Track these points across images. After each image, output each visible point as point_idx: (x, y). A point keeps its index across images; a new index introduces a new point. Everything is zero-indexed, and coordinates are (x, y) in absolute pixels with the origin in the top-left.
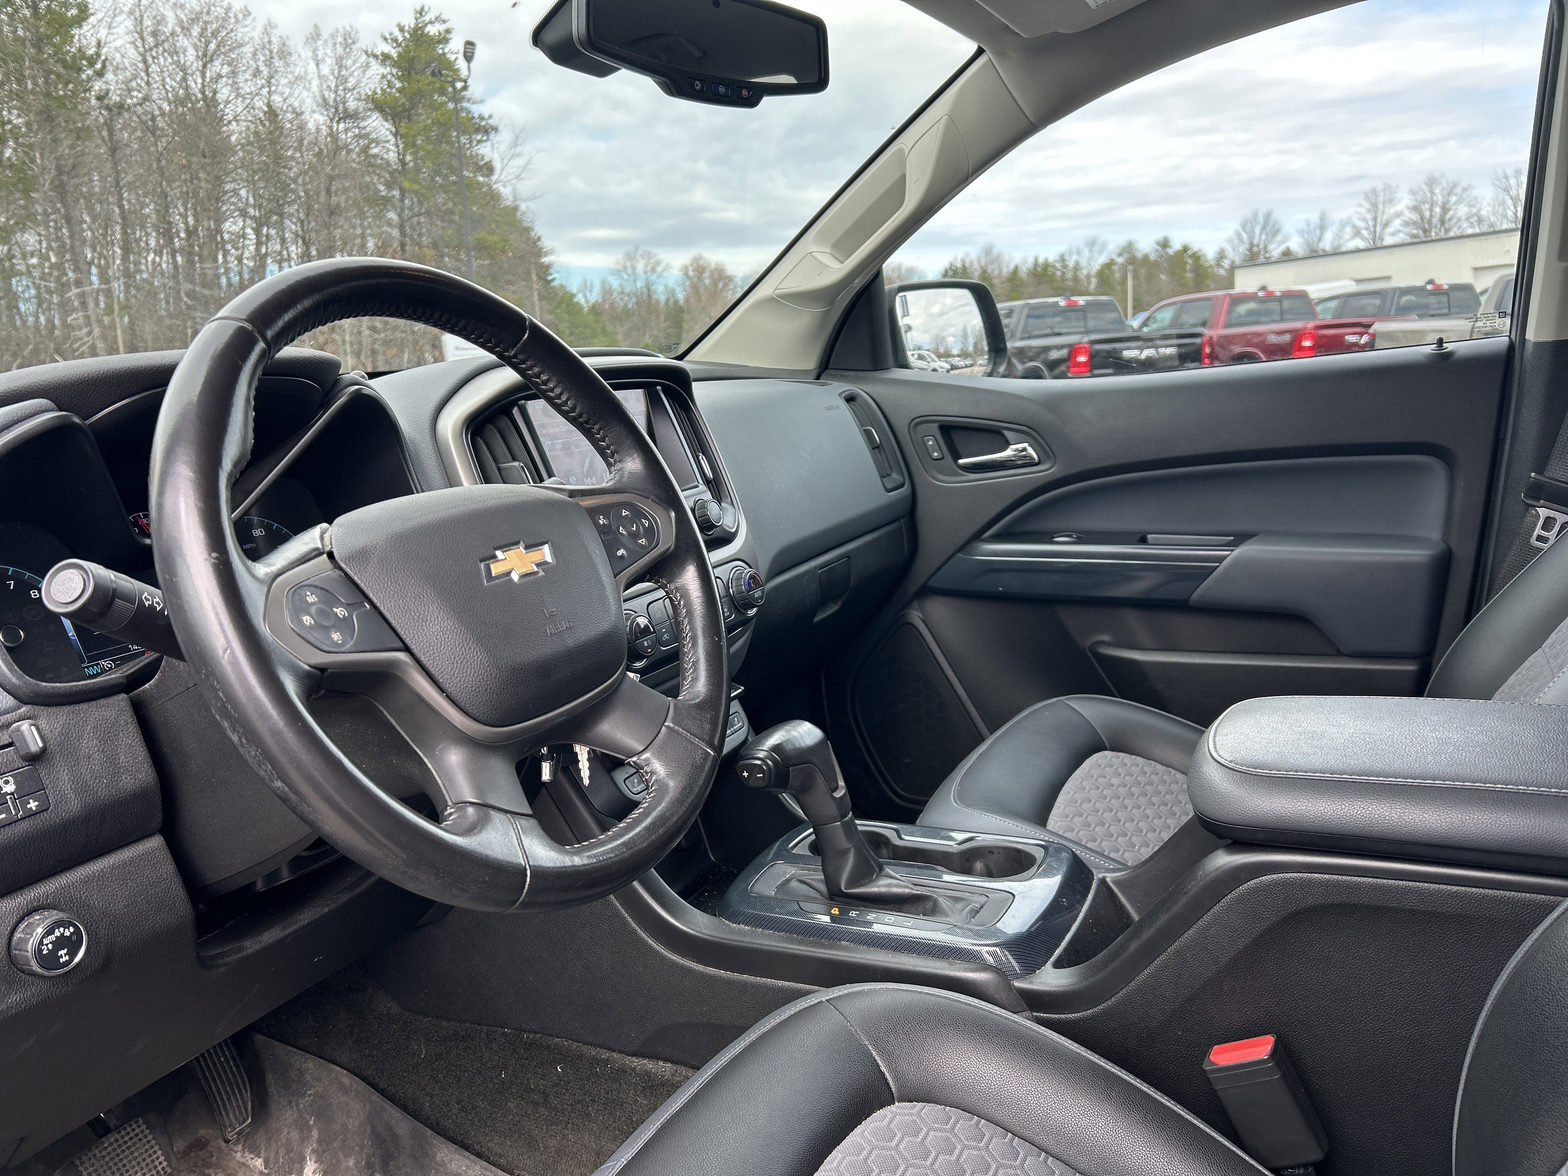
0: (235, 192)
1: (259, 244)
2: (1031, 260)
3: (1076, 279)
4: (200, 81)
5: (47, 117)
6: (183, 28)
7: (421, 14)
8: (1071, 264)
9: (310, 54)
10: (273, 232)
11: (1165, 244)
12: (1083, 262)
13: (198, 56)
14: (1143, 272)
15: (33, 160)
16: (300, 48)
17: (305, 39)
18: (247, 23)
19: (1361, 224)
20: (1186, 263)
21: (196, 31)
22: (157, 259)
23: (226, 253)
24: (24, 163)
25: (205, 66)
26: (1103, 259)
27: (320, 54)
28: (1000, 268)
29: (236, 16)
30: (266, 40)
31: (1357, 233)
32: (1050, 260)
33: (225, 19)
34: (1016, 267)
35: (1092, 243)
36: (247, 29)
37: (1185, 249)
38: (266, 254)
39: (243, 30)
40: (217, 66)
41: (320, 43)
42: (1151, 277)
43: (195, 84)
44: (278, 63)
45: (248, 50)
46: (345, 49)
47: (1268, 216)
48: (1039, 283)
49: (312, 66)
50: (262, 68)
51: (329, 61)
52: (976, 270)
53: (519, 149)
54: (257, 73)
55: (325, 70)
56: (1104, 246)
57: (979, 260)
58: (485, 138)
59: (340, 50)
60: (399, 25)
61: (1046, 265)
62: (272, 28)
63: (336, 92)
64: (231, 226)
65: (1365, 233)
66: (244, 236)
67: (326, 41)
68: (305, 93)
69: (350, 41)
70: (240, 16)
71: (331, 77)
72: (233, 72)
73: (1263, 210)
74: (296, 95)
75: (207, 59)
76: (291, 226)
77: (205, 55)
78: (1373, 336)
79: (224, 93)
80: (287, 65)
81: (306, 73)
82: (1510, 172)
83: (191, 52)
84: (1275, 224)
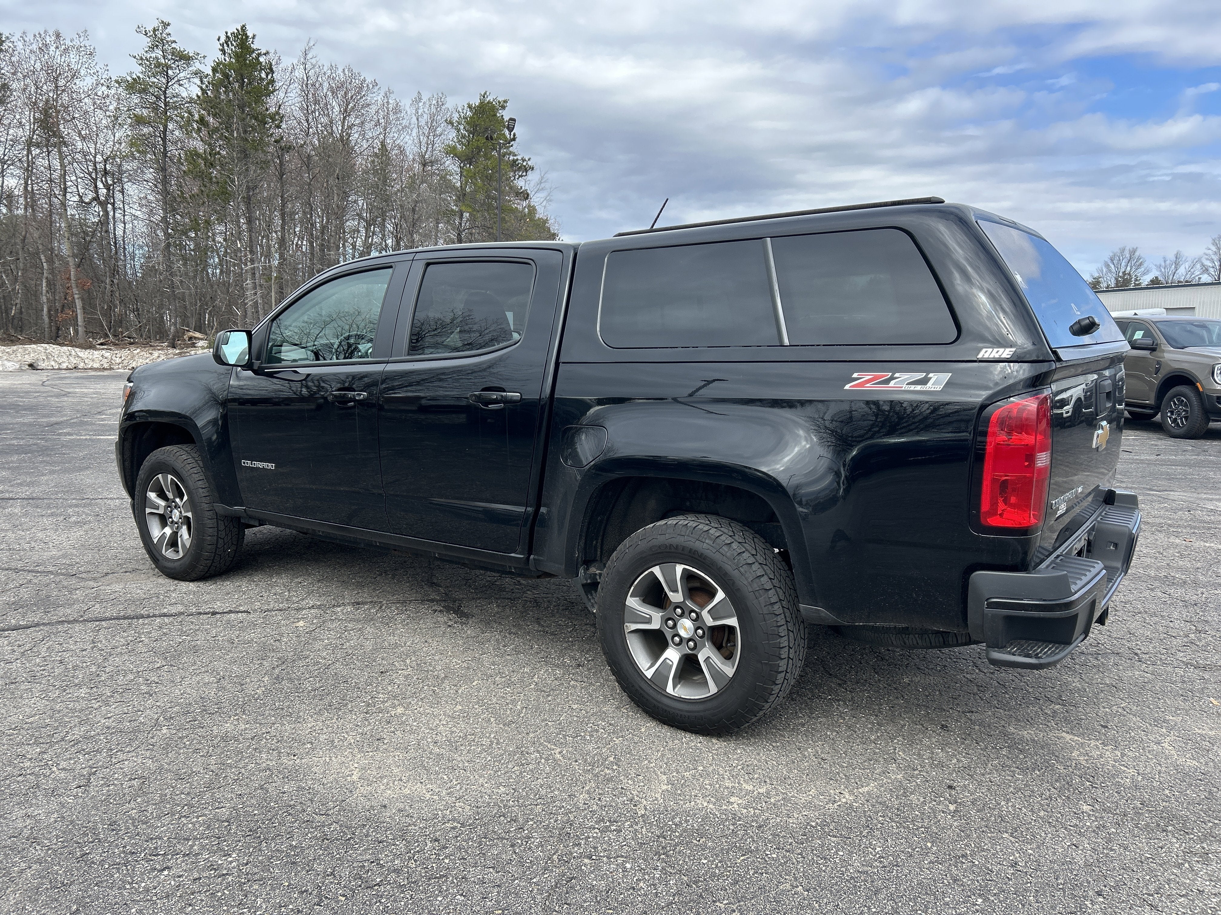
0: (356, 202)
1: (367, 237)
4: (340, 128)
5: (245, 155)
6: (333, 93)
7: (484, 97)
9: (414, 111)
10: (377, 229)
13: (340, 111)
15: (233, 181)
16: (407, 108)
17: (411, 102)
18: (375, 90)
19: (1208, 263)
21: (341, 94)
22: (300, 243)
23: (346, 241)
24: (226, 182)
25: (344, 118)
27: (420, 111)
29: (368, 85)
30: (386, 101)
31: (1206, 270)
33: (361, 88)
36: (374, 95)
38: (371, 244)
39: (371, 95)
40: (352, 120)
41: (421, 104)
43: (337, 129)
44: (392, 117)
45: (373, 109)
46: (436, 109)
47: (1133, 252)
49: (414, 119)
50: (382, 121)
51: (425, 116)
53: (543, 185)
54: (378, 123)
55: (423, 122)
58: (524, 174)
59: (433, 110)
60: (469, 104)
62: (390, 93)
63: (428, 137)
64: (350, 224)
65: (1211, 270)
66: (359, 231)
67: (424, 103)
68: (408, 137)
69: (441, 103)
70: (371, 86)
71: (426, 127)
72: (363, 123)
73: (1129, 247)
74: (402, 138)
75: (346, 113)
76: (390, 227)
77: (346, 111)
79: (355, 136)
80: (398, 119)
81: (410, 124)
83: (337, 109)
84: (1139, 259)
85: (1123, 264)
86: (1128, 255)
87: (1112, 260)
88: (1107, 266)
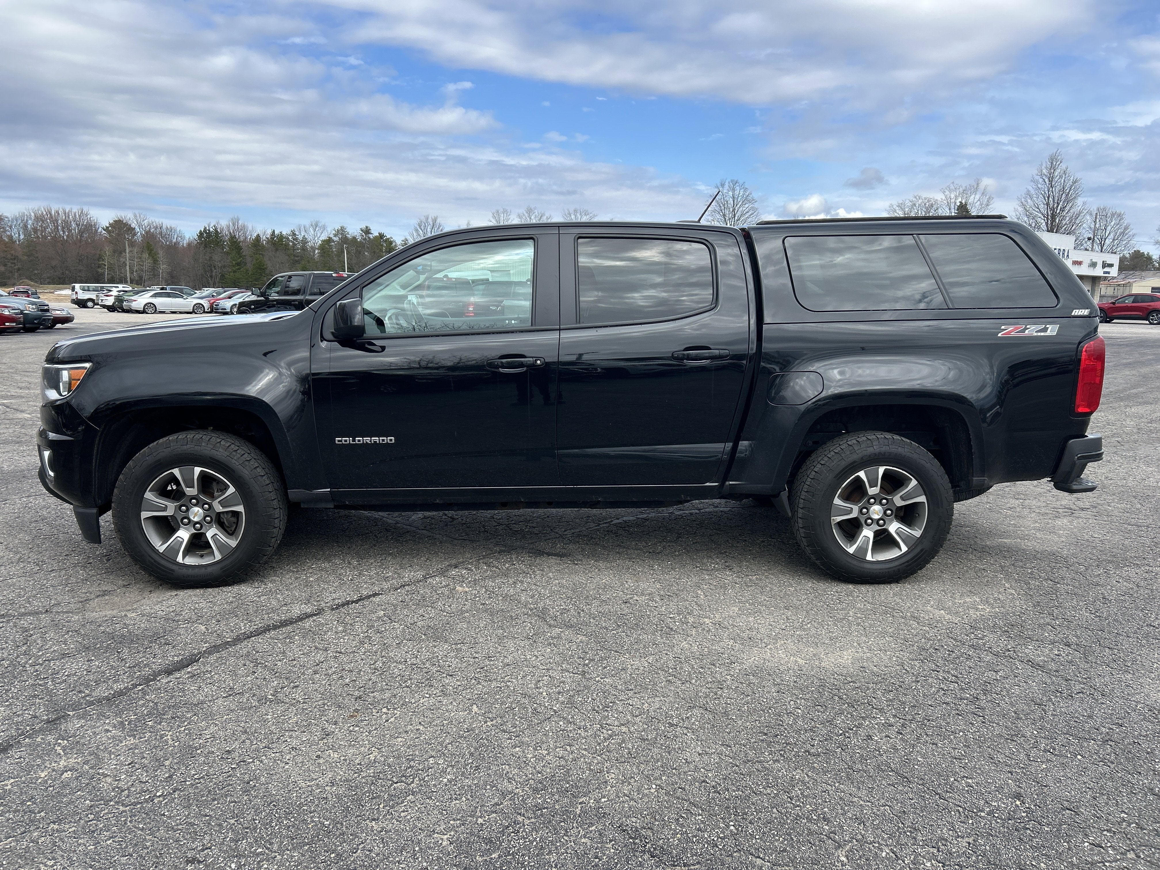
2: (269, 232)
3: (304, 249)
8: (300, 238)
11: (367, 231)
12: (309, 238)
14: (353, 249)
20: (382, 245)
26: (324, 237)
28: (245, 234)
32: (284, 233)
34: (258, 236)
35: (315, 226)
37: (381, 236)
42: (359, 253)
47: (435, 220)
48: (277, 250)
52: (226, 235)
56: (324, 228)
57: (228, 227)
61: (281, 237)
73: (432, 215)
78: (503, 307)
82: (572, 211)
84: (440, 226)
85: (429, 230)
86: (431, 223)
87: (420, 227)
88: (417, 230)
